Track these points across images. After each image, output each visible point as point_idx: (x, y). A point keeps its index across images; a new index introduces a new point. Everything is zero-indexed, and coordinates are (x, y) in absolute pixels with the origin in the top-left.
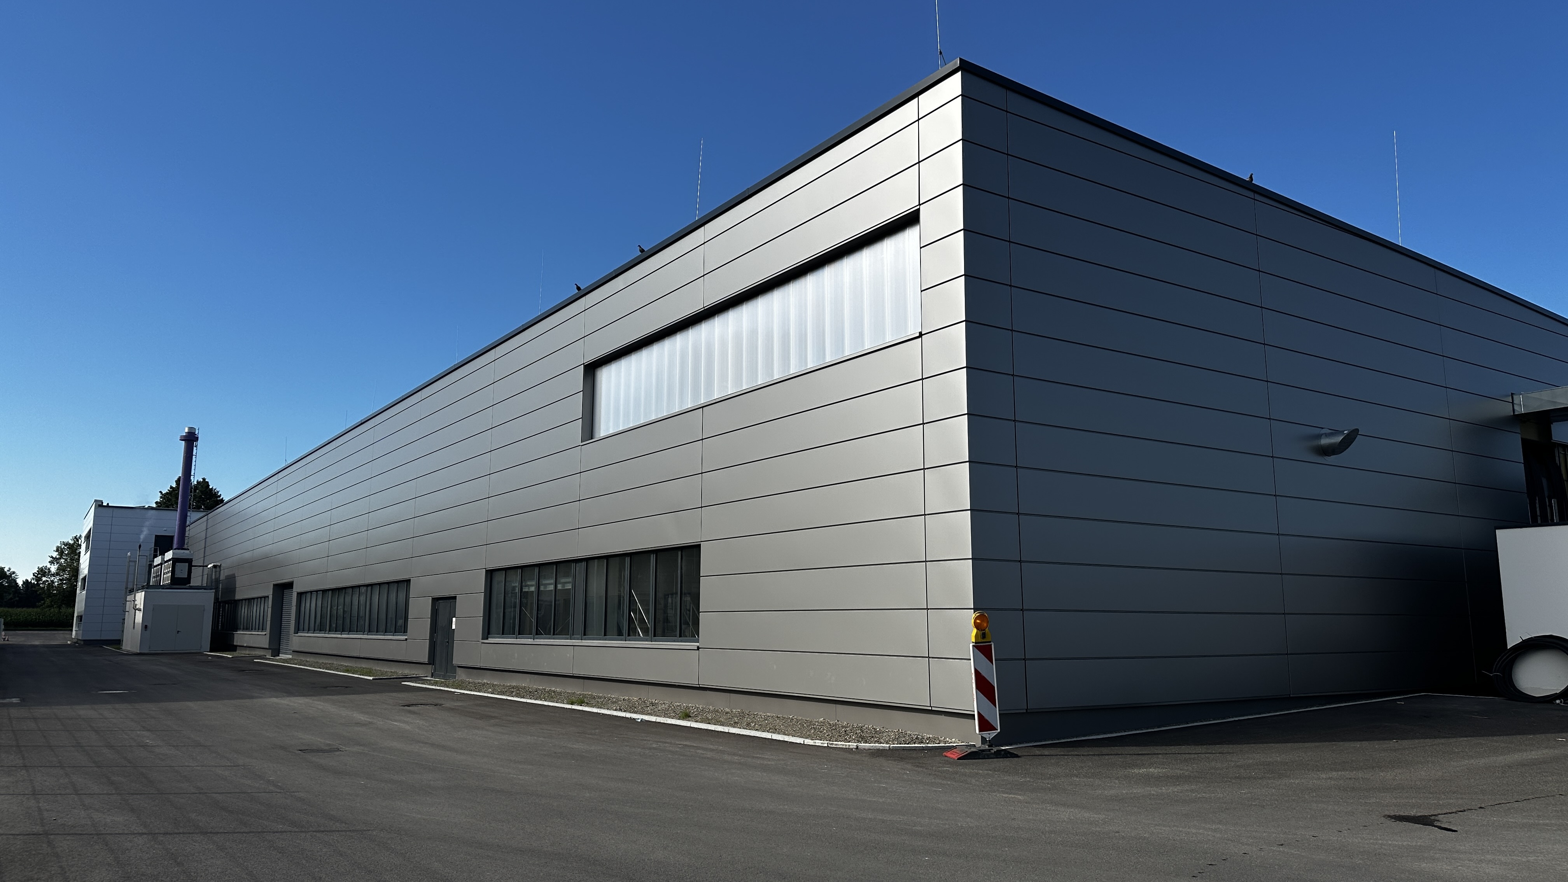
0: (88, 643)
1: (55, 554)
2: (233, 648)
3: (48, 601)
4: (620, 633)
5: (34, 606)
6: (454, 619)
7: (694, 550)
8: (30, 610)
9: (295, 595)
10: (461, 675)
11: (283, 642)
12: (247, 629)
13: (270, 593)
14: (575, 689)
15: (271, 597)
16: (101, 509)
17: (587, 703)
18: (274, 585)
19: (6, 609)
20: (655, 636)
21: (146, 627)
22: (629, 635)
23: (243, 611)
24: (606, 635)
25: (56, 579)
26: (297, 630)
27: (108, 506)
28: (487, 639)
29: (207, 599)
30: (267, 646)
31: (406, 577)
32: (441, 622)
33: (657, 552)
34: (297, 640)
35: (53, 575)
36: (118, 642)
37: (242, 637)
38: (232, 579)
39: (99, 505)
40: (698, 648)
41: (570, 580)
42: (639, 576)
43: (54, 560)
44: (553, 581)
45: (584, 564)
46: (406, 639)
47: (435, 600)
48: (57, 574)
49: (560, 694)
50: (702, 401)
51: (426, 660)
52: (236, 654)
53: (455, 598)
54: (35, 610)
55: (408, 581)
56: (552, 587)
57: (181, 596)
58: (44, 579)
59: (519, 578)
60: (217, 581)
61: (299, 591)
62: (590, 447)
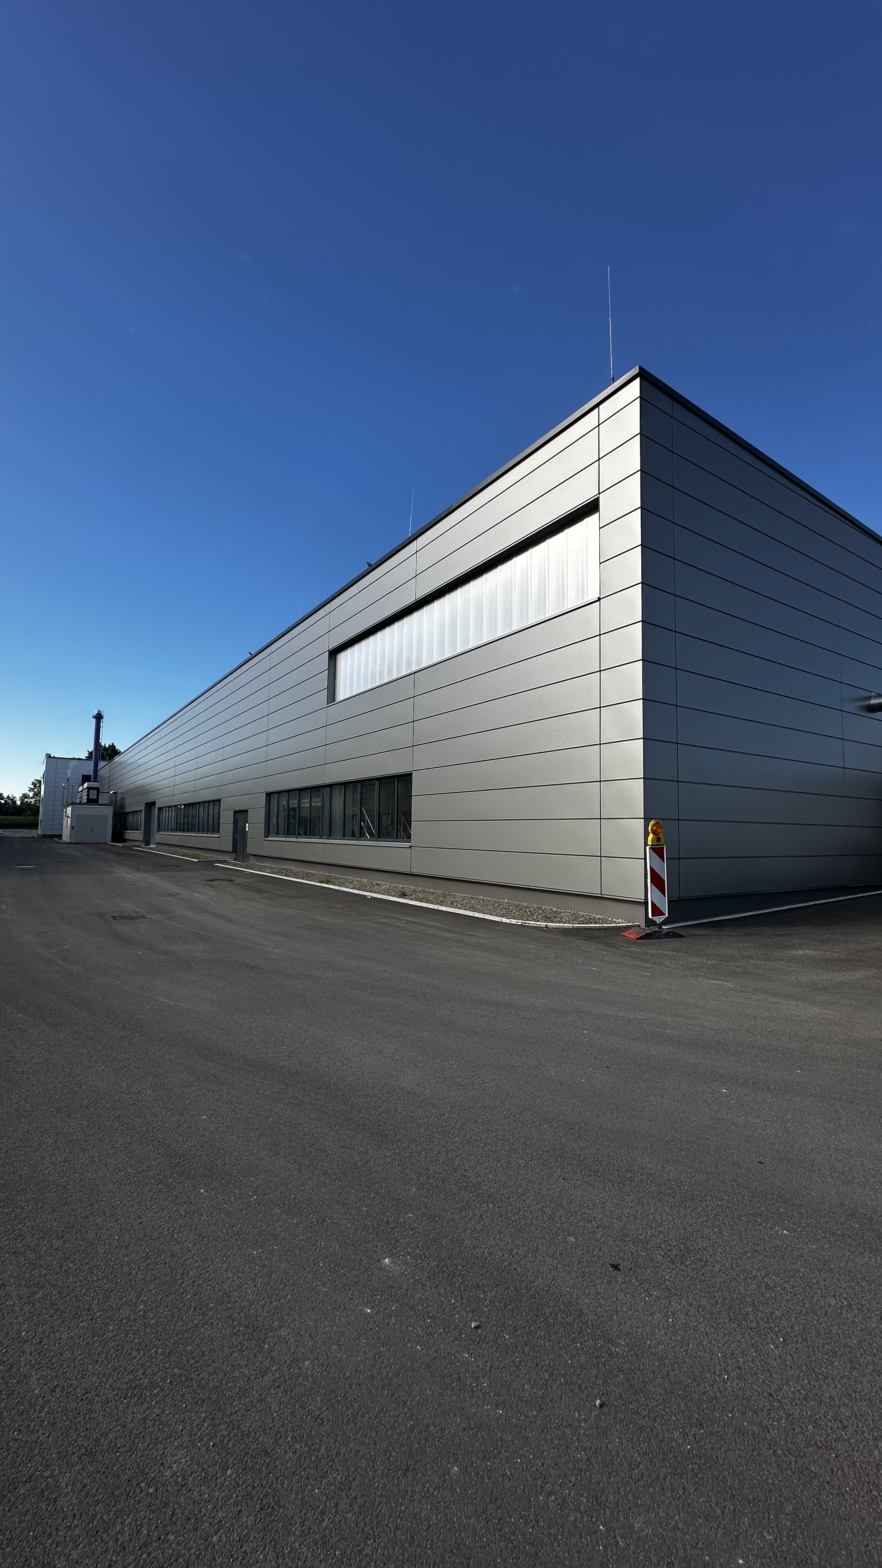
0: (45, 836)
1: (32, 787)
2: (125, 841)
3: (28, 813)
4: (353, 835)
5: (21, 816)
6: (247, 824)
7: (406, 779)
8: (19, 817)
9: (157, 809)
10: (252, 860)
11: (151, 837)
12: (132, 829)
13: (143, 808)
14: (324, 873)
15: (144, 811)
16: (50, 759)
17: (332, 883)
18: (146, 803)
19: (5, 817)
20: (378, 838)
21: (73, 827)
22: (360, 837)
23: (130, 819)
24: (344, 836)
25: (33, 800)
26: (159, 830)
27: (54, 757)
28: (268, 837)
29: (109, 811)
30: (142, 840)
31: (218, 798)
32: (240, 826)
33: (380, 779)
34: (158, 836)
35: (31, 798)
36: (60, 836)
37: (130, 834)
38: (123, 799)
39: (49, 756)
40: (411, 847)
41: (320, 799)
42: (367, 797)
43: (31, 790)
44: (308, 800)
45: (329, 789)
46: (219, 837)
47: (235, 812)
48: (33, 797)
49: (314, 875)
50: (414, 669)
51: (231, 850)
52: (125, 844)
53: (247, 811)
54: (22, 817)
55: (219, 800)
56: (308, 805)
57: (93, 809)
58: (26, 800)
59: (286, 798)
60: (116, 801)
61: (159, 806)
62: (333, 709)
